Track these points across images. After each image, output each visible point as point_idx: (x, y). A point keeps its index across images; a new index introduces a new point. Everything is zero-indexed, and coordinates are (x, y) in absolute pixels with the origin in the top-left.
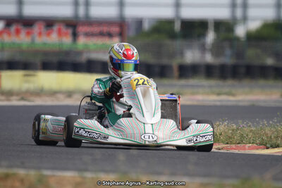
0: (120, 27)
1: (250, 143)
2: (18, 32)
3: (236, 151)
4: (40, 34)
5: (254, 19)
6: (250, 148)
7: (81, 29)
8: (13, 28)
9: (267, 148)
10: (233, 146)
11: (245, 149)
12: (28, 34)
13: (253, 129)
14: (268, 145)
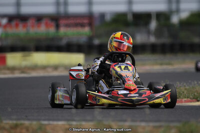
0: (89, 19)
1: (185, 98)
2: (17, 25)
4: (33, 26)
5: (184, 11)
8: (14, 23)
9: (198, 101)
11: (182, 102)
12: (24, 26)
13: (187, 87)
14: (199, 99)
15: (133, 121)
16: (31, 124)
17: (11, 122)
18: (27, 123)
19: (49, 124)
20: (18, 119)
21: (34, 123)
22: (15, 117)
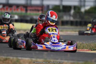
0: (42, 8)
1: (86, 49)
2: (7, 9)
3: (81, 51)
4: (14, 10)
6: (86, 50)
7: (28, 8)
8: (5, 8)
9: (92, 51)
10: (81, 49)
11: (84, 51)
12: (11, 10)
13: (87, 44)
14: (92, 50)
15: (61, 59)
16: (13, 59)
17: (3, 57)
18: (11, 58)
19: (22, 59)
20: (7, 56)
21: (15, 58)
22: (6, 55)
